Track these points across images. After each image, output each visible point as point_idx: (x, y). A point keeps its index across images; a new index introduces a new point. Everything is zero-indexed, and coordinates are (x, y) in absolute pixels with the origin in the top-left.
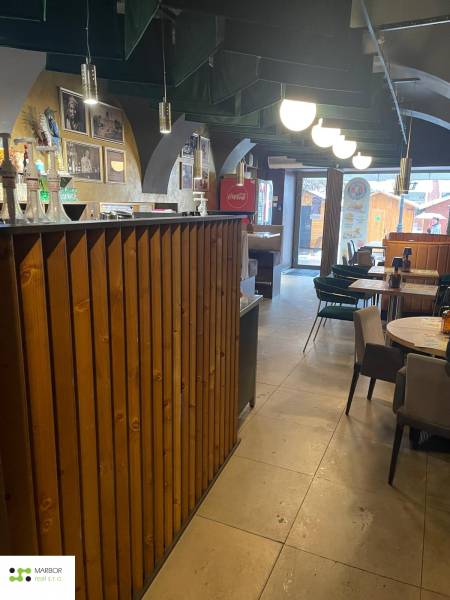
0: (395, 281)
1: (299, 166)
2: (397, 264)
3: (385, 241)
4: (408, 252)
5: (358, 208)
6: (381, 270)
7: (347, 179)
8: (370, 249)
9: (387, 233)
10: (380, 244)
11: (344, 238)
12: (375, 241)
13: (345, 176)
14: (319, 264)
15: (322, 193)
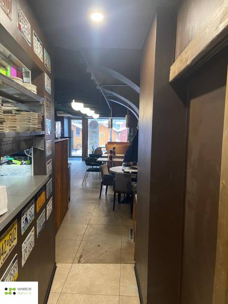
0: (111, 158)
1: (69, 115)
2: (111, 152)
3: (106, 145)
4: (114, 148)
5: (95, 132)
6: (106, 155)
7: (89, 121)
8: (101, 148)
9: (107, 142)
10: (104, 146)
11: (90, 144)
12: (102, 145)
13: (89, 120)
14: (81, 155)
15: (80, 126)
